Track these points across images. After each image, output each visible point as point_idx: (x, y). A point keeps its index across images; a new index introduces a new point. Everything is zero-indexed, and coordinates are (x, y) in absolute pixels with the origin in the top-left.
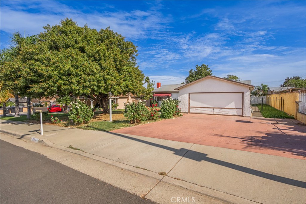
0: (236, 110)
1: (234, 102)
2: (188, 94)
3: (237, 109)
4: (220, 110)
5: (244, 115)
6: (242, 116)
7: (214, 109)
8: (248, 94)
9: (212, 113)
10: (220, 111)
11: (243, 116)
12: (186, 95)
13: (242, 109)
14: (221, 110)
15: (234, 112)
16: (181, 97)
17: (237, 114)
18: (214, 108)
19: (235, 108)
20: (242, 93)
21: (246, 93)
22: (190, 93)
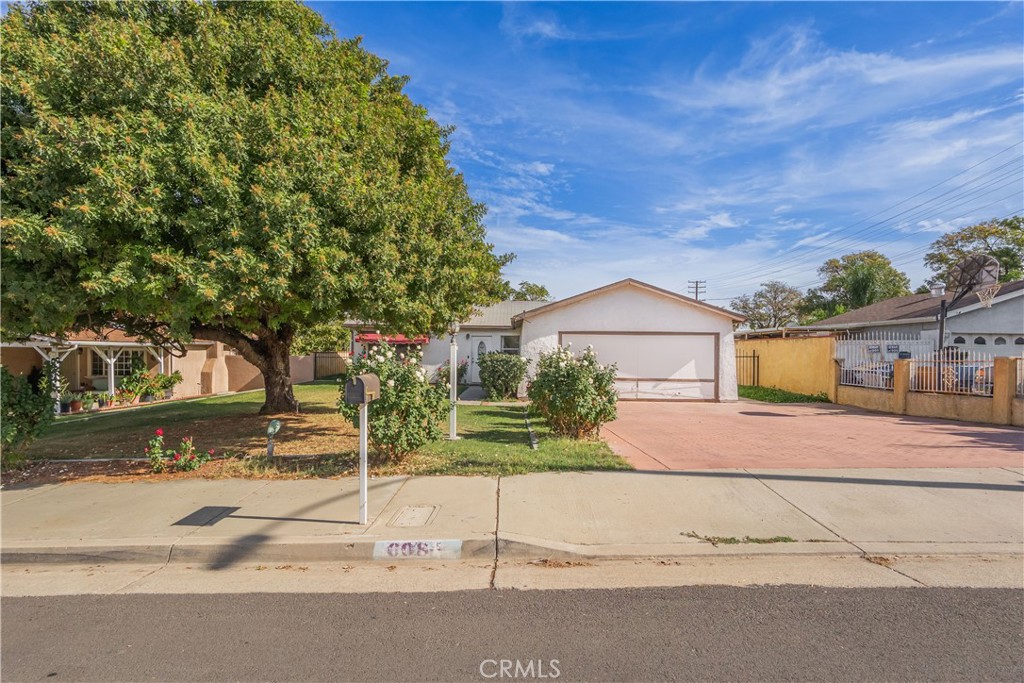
0: (699, 384)
1: (693, 362)
2: (556, 337)
3: (701, 381)
4: (655, 387)
5: (721, 399)
6: (717, 400)
7: (640, 383)
8: (728, 340)
9: (633, 396)
10: (656, 390)
11: (719, 401)
12: (547, 338)
13: (716, 380)
14: (659, 387)
15: (694, 391)
16: (531, 344)
17: (702, 397)
18: (639, 380)
19: (695, 378)
20: (713, 337)
21: (725, 335)
22: (560, 333)
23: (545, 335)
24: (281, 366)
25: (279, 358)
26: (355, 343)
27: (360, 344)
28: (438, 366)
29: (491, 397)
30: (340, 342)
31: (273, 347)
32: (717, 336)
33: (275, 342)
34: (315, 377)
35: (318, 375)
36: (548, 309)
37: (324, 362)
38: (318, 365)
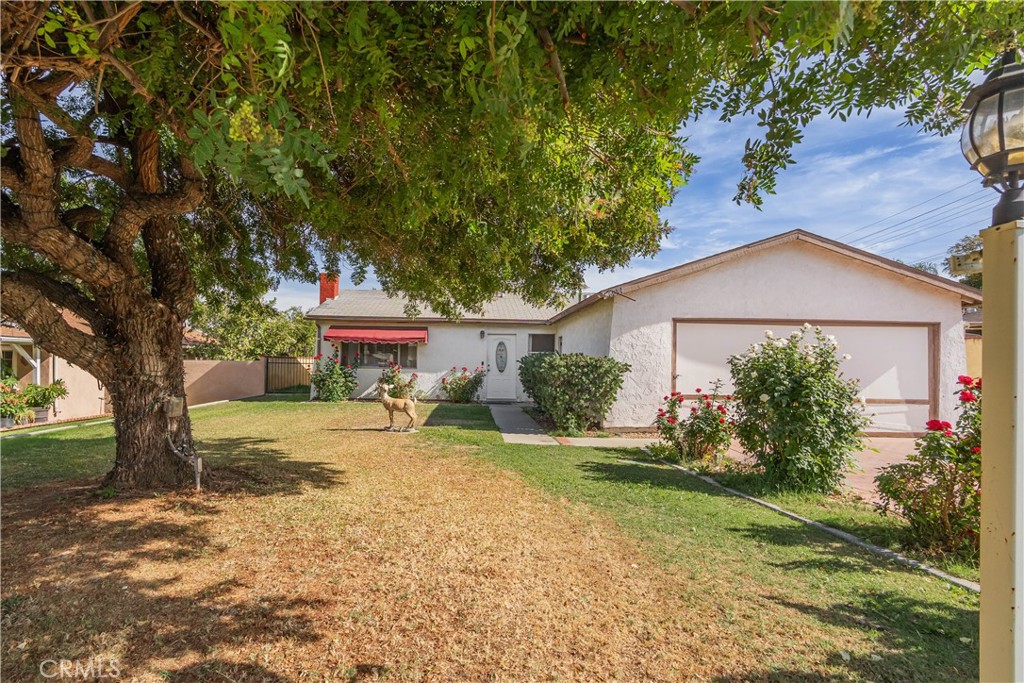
0: (904, 407)
1: (894, 370)
2: (668, 326)
3: (908, 402)
8: (955, 335)
13: (934, 402)
16: (626, 338)
17: (909, 429)
19: (897, 396)
20: (928, 329)
21: (951, 326)
22: (676, 321)
23: (650, 323)
24: (155, 367)
25: (148, 347)
26: (323, 343)
27: (329, 343)
28: (441, 375)
29: (566, 429)
30: (300, 345)
31: (130, 314)
32: (934, 329)
33: (140, 300)
34: (267, 391)
35: (270, 388)
36: (660, 279)
37: (280, 370)
38: (270, 374)
